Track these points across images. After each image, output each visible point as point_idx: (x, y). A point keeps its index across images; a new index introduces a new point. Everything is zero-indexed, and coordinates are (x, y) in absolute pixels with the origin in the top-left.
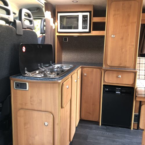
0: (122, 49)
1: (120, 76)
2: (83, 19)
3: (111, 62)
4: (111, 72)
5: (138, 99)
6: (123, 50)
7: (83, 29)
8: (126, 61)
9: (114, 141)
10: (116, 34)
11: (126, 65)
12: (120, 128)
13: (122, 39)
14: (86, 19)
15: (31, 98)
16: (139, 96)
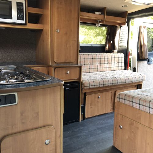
0: (66, 45)
1: (68, 72)
2: (18, 8)
3: (58, 58)
4: (60, 68)
5: (84, 92)
6: (68, 46)
7: (18, 19)
8: (71, 57)
9: (78, 137)
10: (60, 29)
11: (70, 61)
12: (71, 124)
13: (66, 34)
14: (21, 7)
15: (22, 114)
16: (86, 88)
